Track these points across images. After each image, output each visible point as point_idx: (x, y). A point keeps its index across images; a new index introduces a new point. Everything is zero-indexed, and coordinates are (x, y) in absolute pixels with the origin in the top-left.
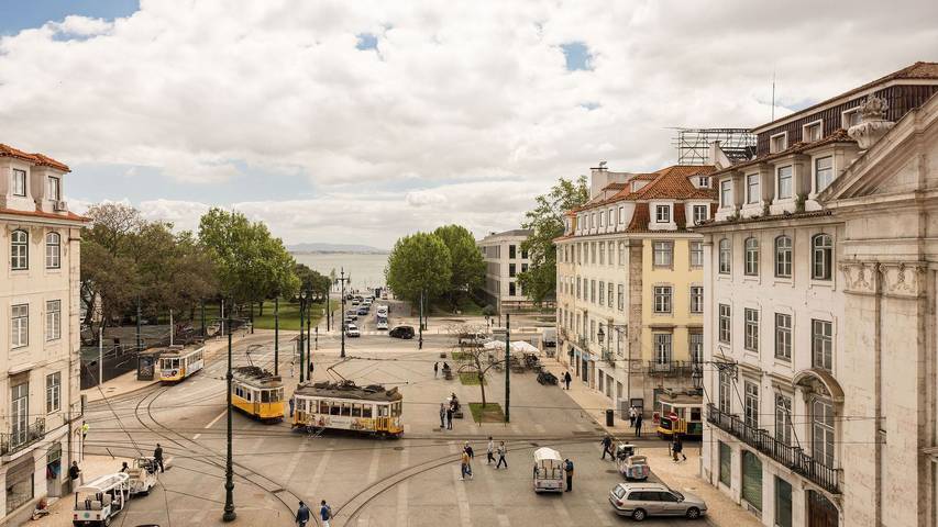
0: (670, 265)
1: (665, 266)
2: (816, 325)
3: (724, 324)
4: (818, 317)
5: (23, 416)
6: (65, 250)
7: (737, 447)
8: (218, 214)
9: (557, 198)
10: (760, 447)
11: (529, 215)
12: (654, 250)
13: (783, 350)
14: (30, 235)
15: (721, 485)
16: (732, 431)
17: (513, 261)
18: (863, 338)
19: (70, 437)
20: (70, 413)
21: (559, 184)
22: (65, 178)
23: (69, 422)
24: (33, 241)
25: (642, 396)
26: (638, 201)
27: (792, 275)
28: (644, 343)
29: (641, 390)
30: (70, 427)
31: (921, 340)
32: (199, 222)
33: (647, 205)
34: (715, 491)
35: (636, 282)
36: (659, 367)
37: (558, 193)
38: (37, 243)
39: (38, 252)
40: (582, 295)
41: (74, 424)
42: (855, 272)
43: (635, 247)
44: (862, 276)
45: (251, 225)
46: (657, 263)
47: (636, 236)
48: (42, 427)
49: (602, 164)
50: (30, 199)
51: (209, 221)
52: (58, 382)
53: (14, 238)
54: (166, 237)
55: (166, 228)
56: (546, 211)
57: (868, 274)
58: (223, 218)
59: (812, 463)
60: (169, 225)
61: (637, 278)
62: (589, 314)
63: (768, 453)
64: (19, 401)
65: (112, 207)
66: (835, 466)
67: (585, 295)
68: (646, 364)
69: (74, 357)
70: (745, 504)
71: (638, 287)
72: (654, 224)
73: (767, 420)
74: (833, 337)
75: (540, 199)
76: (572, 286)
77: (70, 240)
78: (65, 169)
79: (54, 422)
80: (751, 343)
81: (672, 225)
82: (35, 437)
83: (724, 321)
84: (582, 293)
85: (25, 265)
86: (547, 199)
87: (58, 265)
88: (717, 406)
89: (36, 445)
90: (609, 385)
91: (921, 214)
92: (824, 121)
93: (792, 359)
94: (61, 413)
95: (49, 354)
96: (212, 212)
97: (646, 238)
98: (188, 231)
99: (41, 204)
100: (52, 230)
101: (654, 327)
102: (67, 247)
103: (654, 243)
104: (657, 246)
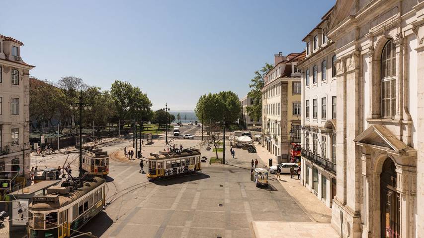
1: (297, 93)
4: (334, 95)
6: (21, 78)
7: (311, 165)
8: (119, 83)
9: (265, 73)
11: (253, 81)
12: (293, 86)
13: (324, 115)
15: (306, 185)
16: (309, 159)
19: (24, 157)
20: (24, 146)
22: (21, 48)
23: (24, 150)
24: (4, 71)
25: (287, 154)
26: (287, 64)
27: (326, 79)
28: (288, 130)
29: (287, 150)
30: (24, 153)
32: (111, 86)
33: (291, 66)
34: (304, 188)
35: (285, 101)
36: (296, 140)
37: (265, 70)
38: (6, 73)
41: (25, 151)
42: (338, 65)
43: (284, 85)
44: (340, 66)
45: (133, 87)
46: (294, 91)
47: (285, 79)
48: (9, 150)
49: (280, 53)
50: (3, 54)
51: (117, 86)
54: (97, 93)
55: (98, 90)
56: (259, 78)
57: (342, 64)
60: (99, 88)
61: (285, 99)
63: (320, 165)
65: (72, 78)
68: (289, 138)
69: (26, 123)
70: (313, 191)
71: (286, 103)
72: (293, 74)
75: (257, 73)
76: (266, 109)
78: (21, 44)
79: (15, 149)
80: (315, 115)
82: (5, 153)
84: (271, 111)
86: (260, 73)
87: (18, 84)
88: (305, 149)
89: (6, 156)
90: (276, 150)
93: (326, 118)
94: (19, 146)
95: (13, 120)
96: (116, 83)
97: (290, 80)
98: (107, 91)
99: (8, 57)
100: (14, 69)
101: (293, 122)
102: (23, 77)
103: (293, 83)
104: (295, 84)
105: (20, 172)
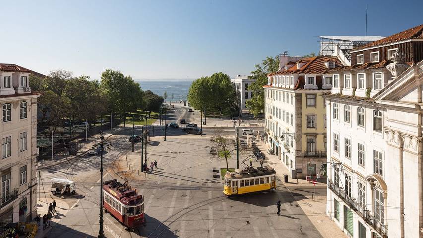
0: (315, 106)
1: (312, 106)
2: (375, 153)
3: (336, 143)
4: (376, 150)
5: (8, 189)
6: (30, 109)
7: (342, 204)
8: (110, 72)
9: (265, 66)
10: (352, 206)
12: (307, 98)
13: (361, 161)
14: (12, 105)
15: (335, 219)
16: (339, 196)
17: (247, 91)
18: (395, 167)
19: (31, 194)
20: (31, 183)
21: (266, 59)
23: (31, 187)
24: (13, 107)
25: (302, 167)
26: (300, 75)
27: (365, 126)
28: (302, 143)
29: (302, 165)
30: (31, 190)
31: (420, 175)
32: (101, 76)
33: (304, 77)
34: (332, 223)
35: (299, 113)
36: (310, 154)
37: (266, 63)
38: (15, 108)
39: (16, 112)
40: (275, 114)
41: (33, 188)
42: (391, 134)
43: (298, 97)
44: (394, 138)
46: (308, 104)
47: (299, 92)
48: (17, 192)
49: (285, 52)
50: (12, 88)
51: (107, 75)
52: (26, 170)
53: (5, 107)
55: (87, 79)
57: (396, 136)
58: (112, 74)
59: (374, 220)
60: (88, 77)
61: (299, 111)
62: (278, 125)
63: (355, 210)
64: (6, 182)
65: (61, 72)
66: (385, 224)
67: (277, 115)
68: (303, 152)
69: (33, 157)
70: (346, 231)
71: (300, 116)
72: (306, 85)
73: (355, 194)
74: (383, 160)
75: (258, 66)
76: (271, 109)
77: (32, 104)
79: (23, 189)
80: (348, 154)
81: (316, 86)
82: (14, 198)
83: (336, 141)
84: (275, 112)
85: (9, 119)
86: (261, 66)
87: (26, 116)
88: (333, 182)
89: (14, 201)
90: (287, 160)
91: (419, 114)
92: (380, 52)
93: (365, 167)
94: (27, 184)
95: (21, 157)
96: (107, 71)
97: (303, 93)
98: (96, 80)
99: (18, 90)
100: (23, 101)
101: (307, 135)
102: (31, 107)
103: (307, 95)
104: (309, 96)
105: (28, 213)
